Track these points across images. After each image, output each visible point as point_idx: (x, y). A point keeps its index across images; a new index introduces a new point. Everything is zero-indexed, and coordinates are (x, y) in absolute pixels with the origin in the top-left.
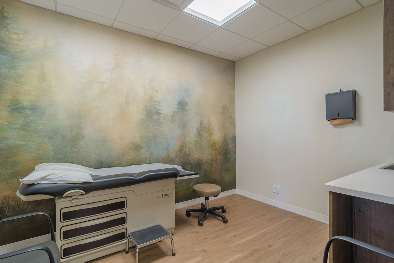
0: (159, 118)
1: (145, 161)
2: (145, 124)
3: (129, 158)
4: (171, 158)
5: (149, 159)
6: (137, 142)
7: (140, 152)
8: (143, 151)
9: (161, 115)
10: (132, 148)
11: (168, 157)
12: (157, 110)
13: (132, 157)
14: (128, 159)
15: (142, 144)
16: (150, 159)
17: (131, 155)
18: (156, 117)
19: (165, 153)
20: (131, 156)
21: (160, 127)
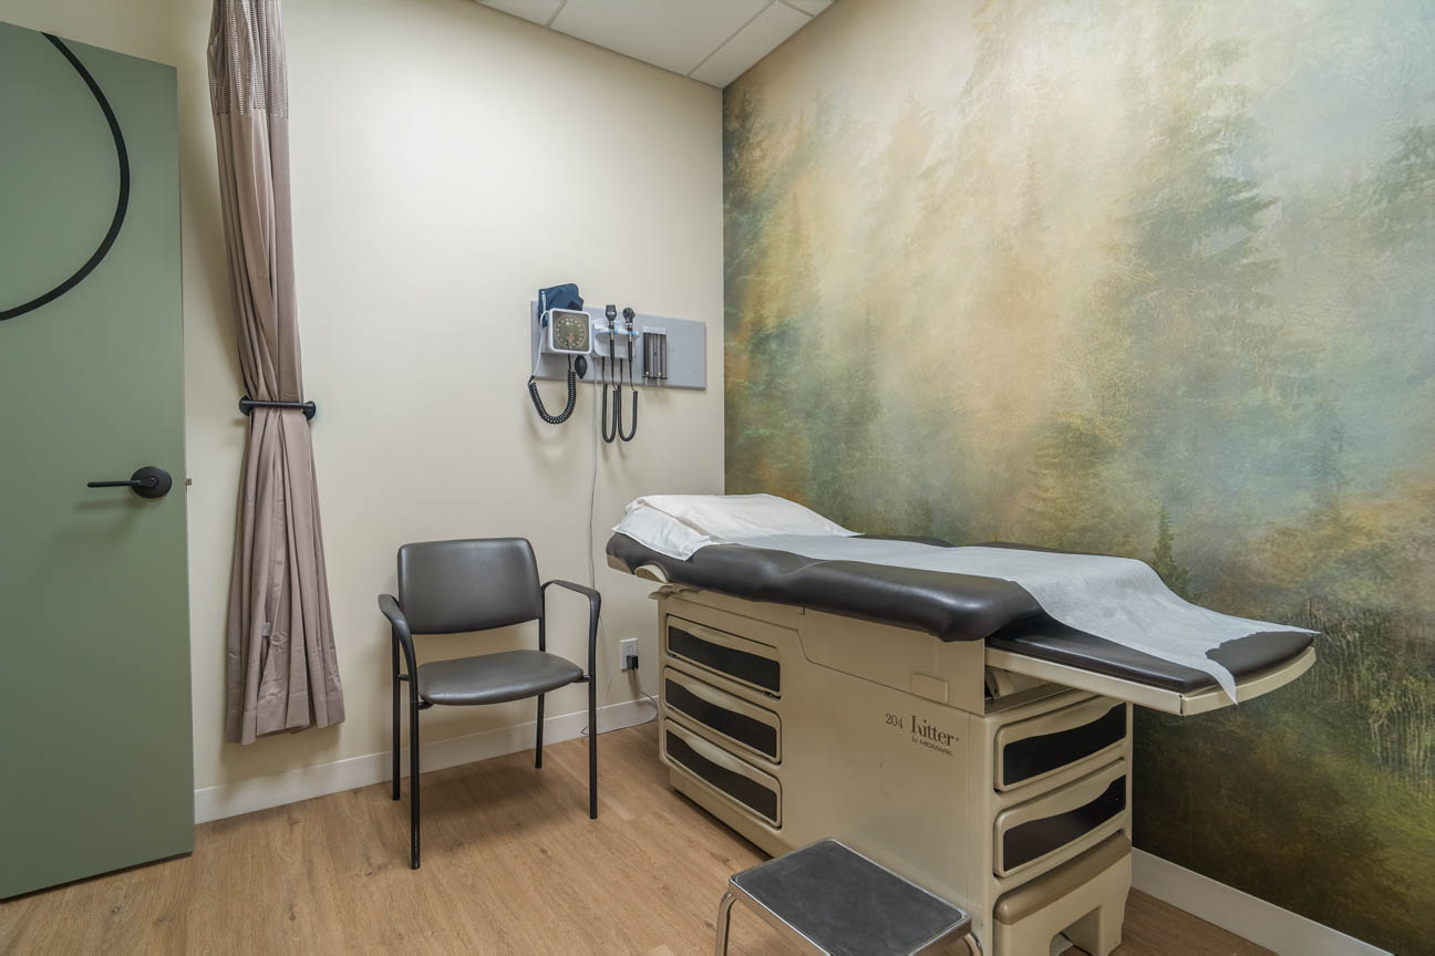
0: (1248, 240)
1: (1127, 536)
2: (1133, 309)
3: (1039, 507)
4: (1361, 542)
5: (1155, 525)
6: (1079, 421)
7: (1096, 475)
8: (1115, 471)
9: (1269, 216)
10: (1052, 451)
11: (1329, 531)
12: (1228, 186)
13: (1054, 501)
14: (1030, 510)
15: (1108, 431)
16: (1163, 529)
17: (1047, 490)
18: (1213, 244)
19: (1304, 500)
20: (1044, 495)
21: (1250, 305)
